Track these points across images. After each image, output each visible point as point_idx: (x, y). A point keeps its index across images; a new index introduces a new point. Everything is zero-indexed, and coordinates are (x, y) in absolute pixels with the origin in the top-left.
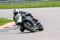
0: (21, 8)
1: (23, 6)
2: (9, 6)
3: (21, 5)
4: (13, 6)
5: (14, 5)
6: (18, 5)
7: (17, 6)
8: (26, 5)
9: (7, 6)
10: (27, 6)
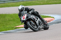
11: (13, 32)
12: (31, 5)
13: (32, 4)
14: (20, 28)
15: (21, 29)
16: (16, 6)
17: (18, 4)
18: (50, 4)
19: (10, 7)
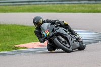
0: (80, 12)
1: (83, 8)
2: (59, 7)
3: (80, 6)
4: (66, 8)
5: (69, 7)
6: (76, 7)
7: (74, 8)
8: (89, 7)
9: (56, 7)
10: (90, 9)
11: (10, 54)
12: (42, 11)
13: (43, 9)
14: (21, 48)
15: (22, 50)
16: (17, 12)
17: (21, 8)
18: (74, 12)
19: (8, 12)
